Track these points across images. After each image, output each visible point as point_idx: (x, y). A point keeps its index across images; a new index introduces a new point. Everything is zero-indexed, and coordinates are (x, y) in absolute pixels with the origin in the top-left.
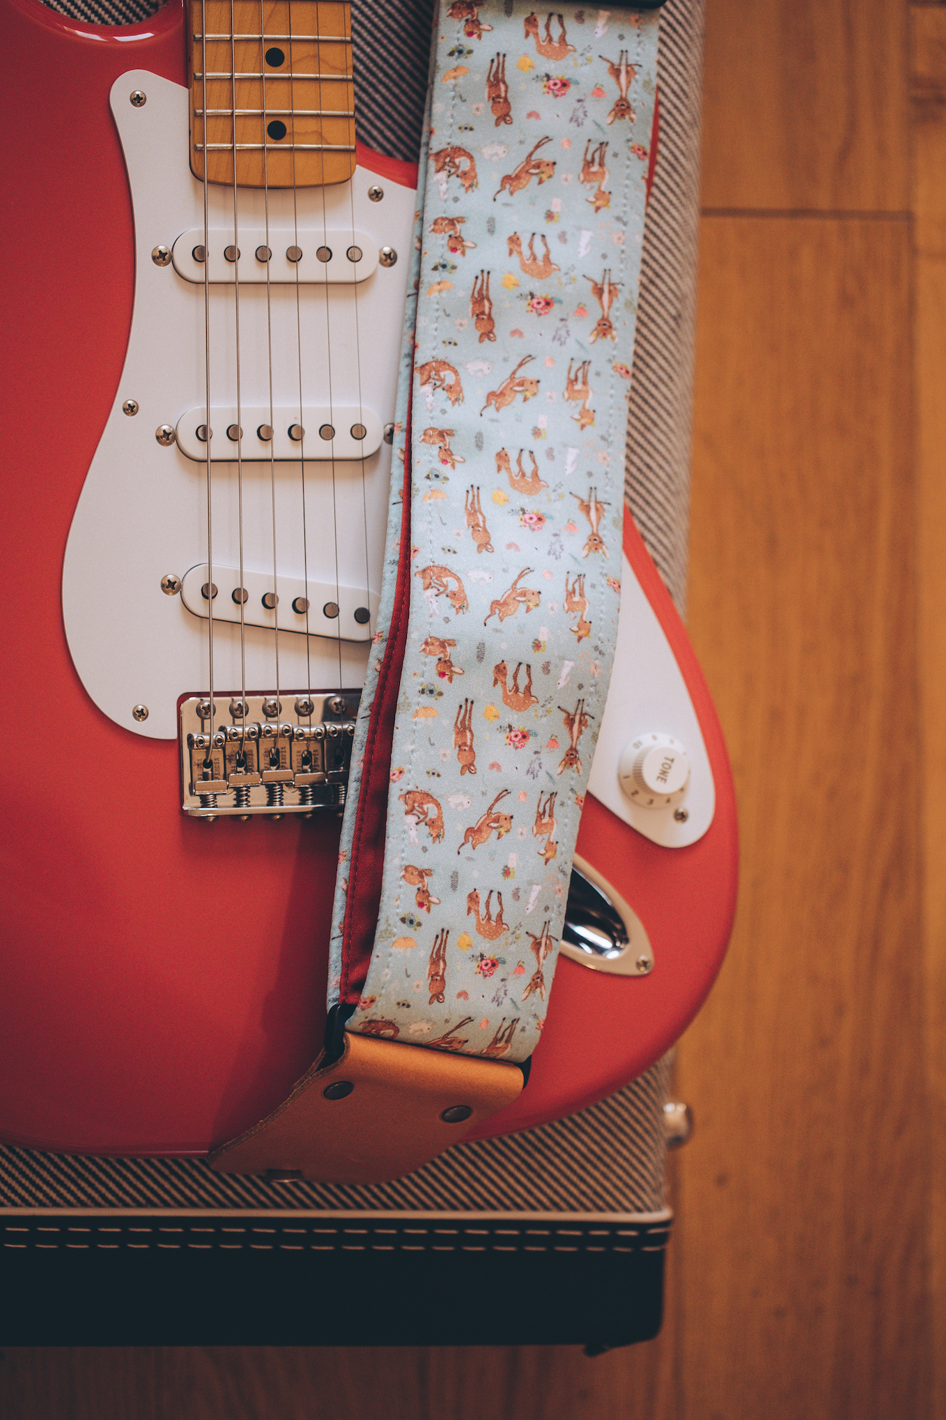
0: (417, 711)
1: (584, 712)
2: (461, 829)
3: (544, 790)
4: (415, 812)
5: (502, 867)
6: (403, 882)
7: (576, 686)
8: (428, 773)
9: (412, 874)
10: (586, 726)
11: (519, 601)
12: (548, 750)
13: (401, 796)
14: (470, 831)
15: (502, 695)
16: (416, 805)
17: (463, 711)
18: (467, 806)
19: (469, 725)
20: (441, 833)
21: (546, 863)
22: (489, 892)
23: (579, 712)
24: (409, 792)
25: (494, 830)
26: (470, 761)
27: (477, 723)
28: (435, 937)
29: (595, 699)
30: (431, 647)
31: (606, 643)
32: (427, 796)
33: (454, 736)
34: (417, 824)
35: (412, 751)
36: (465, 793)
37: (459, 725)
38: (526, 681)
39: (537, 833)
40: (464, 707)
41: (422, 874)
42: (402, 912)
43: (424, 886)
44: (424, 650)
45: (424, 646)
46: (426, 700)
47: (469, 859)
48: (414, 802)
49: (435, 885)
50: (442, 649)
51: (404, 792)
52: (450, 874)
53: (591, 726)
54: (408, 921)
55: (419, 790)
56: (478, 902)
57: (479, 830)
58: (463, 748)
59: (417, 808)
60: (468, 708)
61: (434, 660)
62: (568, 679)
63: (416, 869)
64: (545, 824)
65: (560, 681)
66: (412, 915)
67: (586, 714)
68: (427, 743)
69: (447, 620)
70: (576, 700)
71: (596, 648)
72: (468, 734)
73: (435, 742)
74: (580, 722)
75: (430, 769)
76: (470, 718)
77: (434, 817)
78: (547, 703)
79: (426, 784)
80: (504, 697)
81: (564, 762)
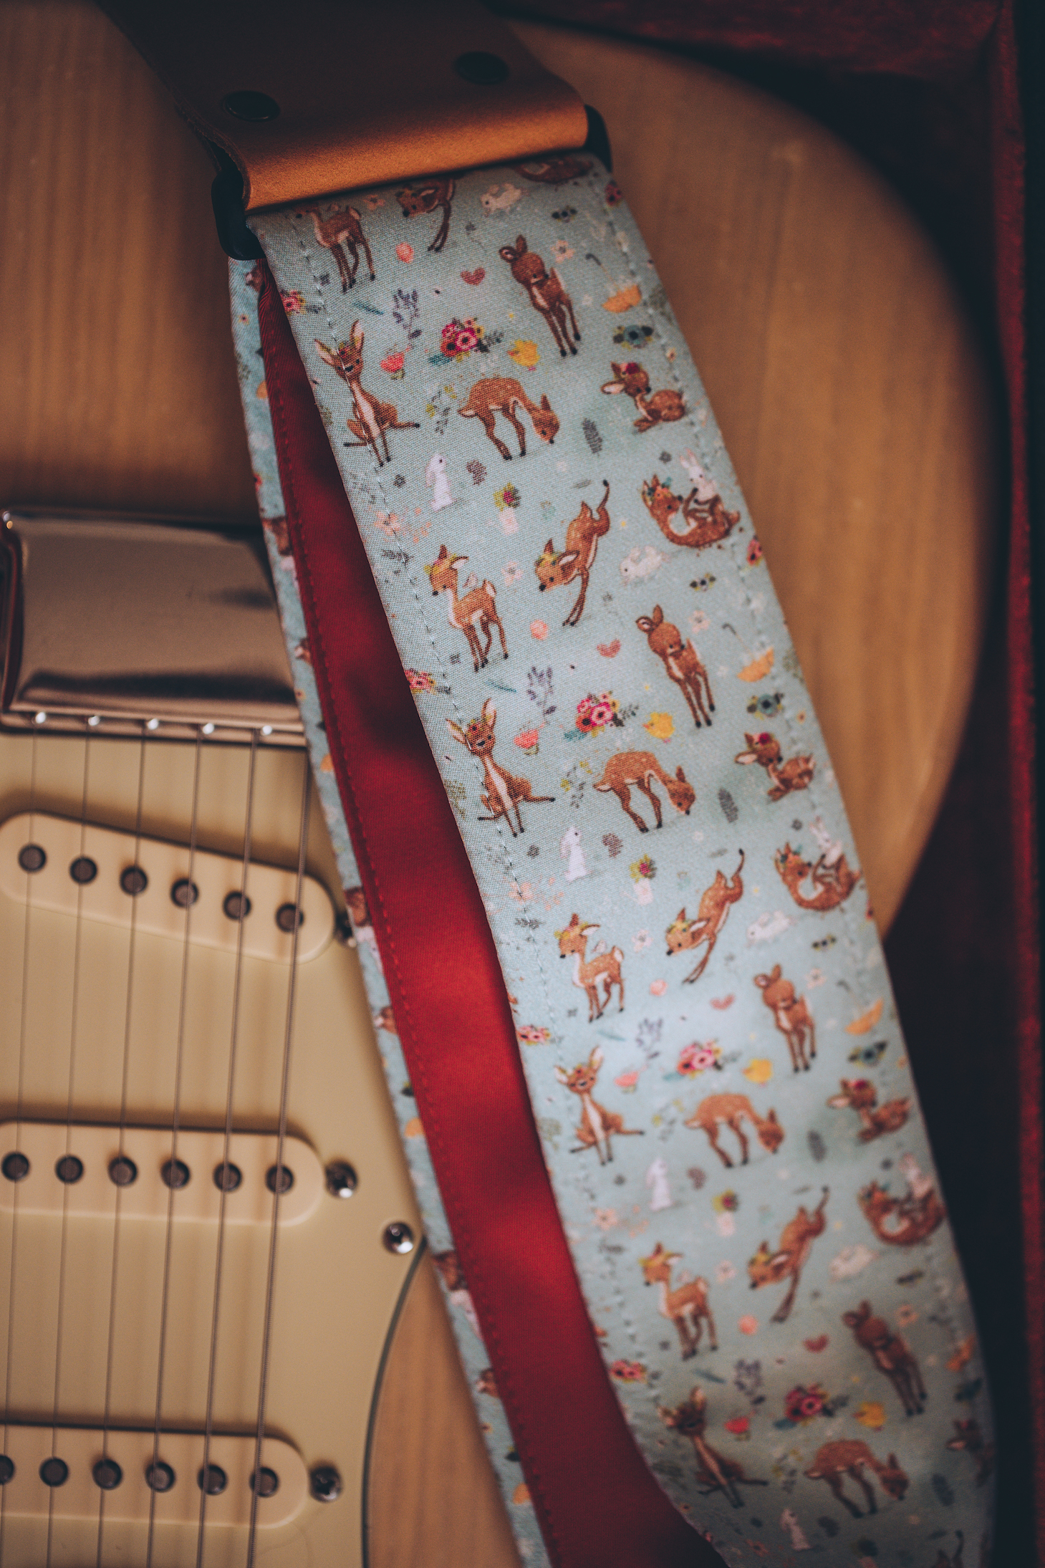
0: (770, 664)
1: (503, 818)
2: (619, 522)
3: (504, 662)
4: (706, 507)
5: (522, 501)
6: (676, 387)
7: (543, 848)
8: (713, 579)
9: (670, 408)
10: (486, 801)
11: (700, 920)
12: (532, 726)
13: (738, 519)
14: (601, 526)
15: (660, 763)
16: (710, 519)
17: (705, 703)
18: (627, 563)
19: (684, 689)
20: (648, 498)
21: (443, 549)
22: (528, 449)
23: (512, 814)
24: (727, 533)
25: (563, 550)
26: (654, 635)
27: (673, 698)
28: (582, 334)
29: (496, 848)
30: (799, 771)
31: (522, 943)
32: (696, 542)
33: (699, 657)
34: (695, 491)
35: (749, 601)
36: (639, 582)
37: (700, 679)
38: (633, 805)
39: (483, 588)
40: (707, 709)
41: (654, 417)
42: (654, 343)
43: (642, 400)
44: (807, 760)
45: (811, 765)
46: (767, 689)
47: (584, 484)
48: (715, 522)
49: (624, 411)
50: (785, 775)
51: (735, 530)
52: (605, 444)
53: (477, 805)
54: (639, 335)
55: (715, 545)
56: (536, 425)
57: (587, 538)
58: (677, 648)
59: (705, 515)
60: (699, 713)
61: (787, 754)
62: (564, 851)
63: (667, 419)
64: (473, 610)
65: (577, 839)
66: (638, 346)
67: (495, 818)
68: (734, 624)
69: (797, 825)
70: (528, 828)
71: (534, 924)
72: (679, 674)
73: (722, 632)
74: (499, 800)
75: (712, 587)
76: (689, 699)
77: (672, 517)
78: (579, 794)
79: (708, 560)
80: (655, 762)
81: (490, 723)
